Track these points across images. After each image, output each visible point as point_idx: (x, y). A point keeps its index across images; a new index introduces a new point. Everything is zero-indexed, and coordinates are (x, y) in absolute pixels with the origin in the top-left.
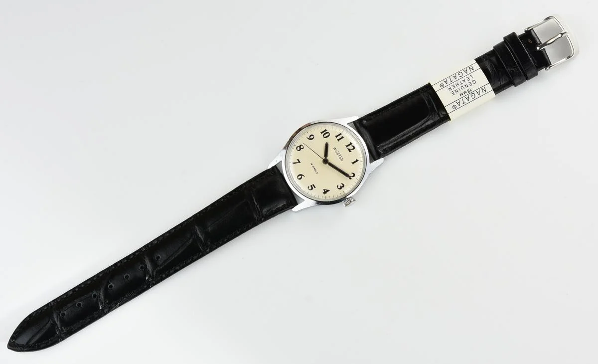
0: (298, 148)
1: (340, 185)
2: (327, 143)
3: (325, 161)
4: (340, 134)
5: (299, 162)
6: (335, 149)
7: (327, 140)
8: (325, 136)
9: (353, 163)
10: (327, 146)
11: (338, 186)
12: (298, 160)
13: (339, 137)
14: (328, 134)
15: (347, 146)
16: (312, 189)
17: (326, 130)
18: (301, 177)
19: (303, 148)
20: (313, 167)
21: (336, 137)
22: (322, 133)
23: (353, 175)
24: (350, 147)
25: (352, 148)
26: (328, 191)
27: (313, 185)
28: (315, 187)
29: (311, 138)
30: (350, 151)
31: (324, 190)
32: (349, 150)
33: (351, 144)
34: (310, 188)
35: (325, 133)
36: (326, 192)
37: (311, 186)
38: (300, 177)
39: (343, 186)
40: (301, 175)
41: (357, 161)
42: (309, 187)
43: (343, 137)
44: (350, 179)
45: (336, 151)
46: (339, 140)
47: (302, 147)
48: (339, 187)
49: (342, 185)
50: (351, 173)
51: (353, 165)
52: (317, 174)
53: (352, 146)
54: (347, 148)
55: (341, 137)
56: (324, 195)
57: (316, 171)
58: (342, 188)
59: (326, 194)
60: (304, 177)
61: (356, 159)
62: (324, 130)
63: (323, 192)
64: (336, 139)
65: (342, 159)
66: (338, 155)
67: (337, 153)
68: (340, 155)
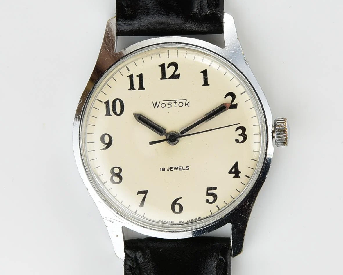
0: (117, 179)
1: (237, 135)
2: (135, 115)
3: (172, 138)
4: (131, 77)
5: (145, 192)
6: (156, 105)
7: (129, 111)
8: (118, 111)
9: (206, 83)
10: (141, 119)
11: (237, 141)
12: (140, 192)
13: (136, 84)
14: (118, 103)
15: (164, 77)
16: (215, 196)
17: (107, 103)
18: (180, 205)
19: (121, 170)
20: (171, 169)
21: (132, 88)
22: (108, 114)
23: (230, 98)
24: (169, 72)
25: (173, 68)
26: (236, 166)
27: (209, 189)
28: (215, 189)
29: (107, 142)
30: (178, 77)
31: (230, 172)
32: (174, 76)
33: (163, 66)
34: (211, 199)
36: (235, 171)
37: (208, 194)
38: (177, 208)
39: (243, 129)
40: (174, 203)
41: (205, 72)
42: (207, 201)
43: (140, 76)
44: (235, 106)
45: (163, 105)
46: (141, 87)
47: (117, 171)
48: (241, 139)
49: (240, 131)
50: (225, 98)
51: (209, 85)
52: (189, 169)
53: (168, 67)
54: (167, 79)
55: (138, 78)
56: (240, 177)
57: (182, 169)
58: (246, 133)
59: (240, 172)
60: (181, 198)
61: (202, 72)
62: (105, 105)
63: (234, 177)
64: (137, 92)
65: (184, 102)
66: (173, 104)
67: (167, 105)
68: (175, 101)
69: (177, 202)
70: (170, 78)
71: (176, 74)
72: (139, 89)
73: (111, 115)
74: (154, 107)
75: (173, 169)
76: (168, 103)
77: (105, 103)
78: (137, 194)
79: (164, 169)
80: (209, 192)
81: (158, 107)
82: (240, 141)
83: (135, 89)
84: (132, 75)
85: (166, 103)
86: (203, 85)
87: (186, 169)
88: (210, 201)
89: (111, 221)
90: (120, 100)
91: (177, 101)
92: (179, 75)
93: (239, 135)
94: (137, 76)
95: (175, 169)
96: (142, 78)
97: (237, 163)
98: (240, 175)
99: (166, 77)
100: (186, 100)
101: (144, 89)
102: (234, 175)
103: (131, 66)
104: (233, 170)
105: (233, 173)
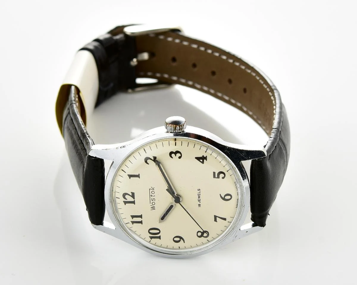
0: (206, 234)
1: (176, 157)
2: (160, 221)
3: (177, 199)
4: (133, 222)
5: (215, 217)
6: (153, 208)
8: (157, 231)
9: (138, 176)
11: (180, 157)
12: (216, 220)
13: (139, 219)
14: (151, 231)
15: (133, 202)
16: (220, 173)
17: (151, 238)
18: (226, 195)
19: (199, 231)
20: (199, 201)
22: (159, 238)
23: (149, 161)
24: (129, 198)
25: (127, 196)
26: (198, 159)
27: (214, 177)
28: (214, 173)
29: (179, 239)
30: (133, 193)
31: (203, 162)
32: (133, 195)
33: (125, 203)
34: (222, 175)
35: (155, 234)
36: (202, 159)
37: (218, 177)
38: (227, 197)
39: (171, 153)
40: (224, 199)
41: (130, 176)
42: (223, 178)
43: (133, 217)
44: (155, 157)
45: (153, 204)
46: (141, 216)
47: (200, 234)
48: (178, 155)
49: (173, 155)
50: (148, 164)
51: (139, 174)
52: (200, 189)
53: (127, 199)
54: (134, 201)
55: (134, 218)
56: (207, 156)
57: (199, 194)
58: (174, 152)
59: (203, 156)
60: (220, 194)
61: (130, 178)
62: (153, 239)
63: (206, 160)
64: (143, 219)
65: (151, 191)
66: (153, 197)
67: (154, 201)
68: (151, 196)
69: (223, 197)
70: (134, 199)
71: (131, 195)
72: (142, 218)
73: (160, 236)
74: (155, 209)
75: (199, 199)
76: (152, 201)
77: (151, 239)
78: (217, 222)
79: (199, 205)
80: (216, 176)
81: (154, 207)
82: (180, 155)
83: (142, 221)
84: (131, 222)
85: (152, 202)
86: (139, 178)
87: (199, 191)
88: (224, 176)
89: (236, 237)
90: (149, 230)
91: (151, 195)
92: (131, 192)
93: (176, 156)
94: (132, 219)
95: (199, 198)
96: (134, 216)
97: (196, 158)
98: (205, 156)
99: (133, 201)
100: (150, 189)
101: (142, 215)
102: (205, 160)
103: (126, 221)
104: (201, 160)
105: (203, 161)
